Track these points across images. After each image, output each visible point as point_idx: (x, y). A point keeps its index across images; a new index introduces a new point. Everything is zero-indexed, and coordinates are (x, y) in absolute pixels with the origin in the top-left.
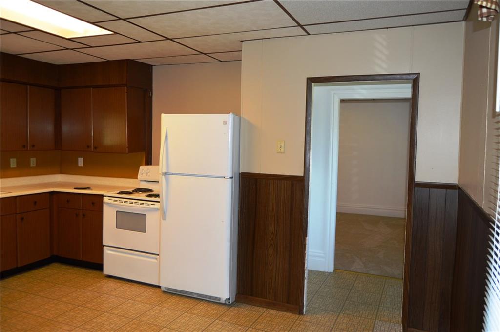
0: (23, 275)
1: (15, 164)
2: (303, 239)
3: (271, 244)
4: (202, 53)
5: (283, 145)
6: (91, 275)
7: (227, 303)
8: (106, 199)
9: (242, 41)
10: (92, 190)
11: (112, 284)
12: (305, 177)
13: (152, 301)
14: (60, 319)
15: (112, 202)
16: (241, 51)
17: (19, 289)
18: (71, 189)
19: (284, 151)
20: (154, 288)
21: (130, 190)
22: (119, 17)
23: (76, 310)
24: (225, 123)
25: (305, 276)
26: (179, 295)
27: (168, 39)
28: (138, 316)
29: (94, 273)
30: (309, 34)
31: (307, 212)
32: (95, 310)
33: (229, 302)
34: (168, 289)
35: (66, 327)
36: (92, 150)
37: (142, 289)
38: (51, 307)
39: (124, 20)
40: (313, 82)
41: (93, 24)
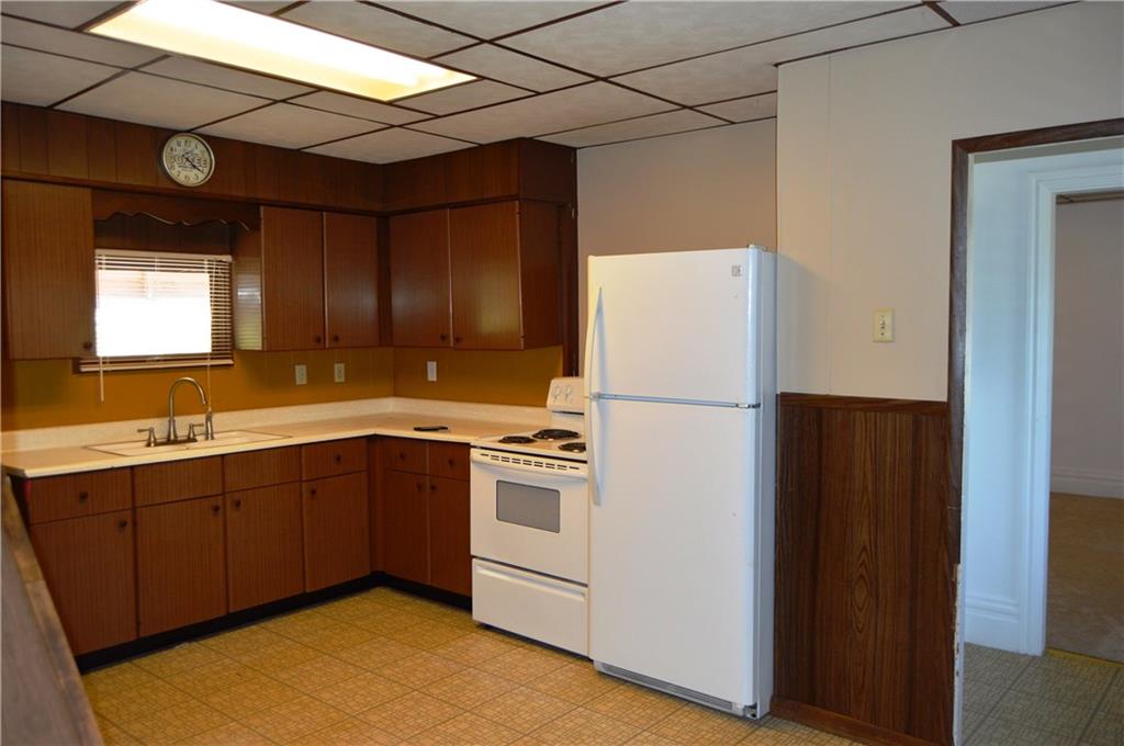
0: (315, 609)
1: (305, 378)
2: (947, 568)
3: (861, 576)
4: (684, 107)
5: (888, 321)
6: (448, 620)
7: (749, 716)
8: (475, 454)
9: (777, 65)
10: (450, 432)
11: (488, 644)
12: (952, 403)
13: (572, 694)
14: (373, 718)
15: (488, 459)
16: (776, 91)
17: (306, 640)
18: (407, 430)
19: (893, 336)
20: (579, 663)
21: (529, 434)
22: (481, 37)
23: (408, 700)
24: (735, 270)
25: (957, 667)
26: (634, 684)
27: (598, 79)
28: (536, 727)
29: (452, 616)
30: (956, 24)
31: (960, 498)
32: (446, 702)
33: (754, 716)
34: (610, 667)
35: (382, 738)
36: (452, 344)
37: (555, 661)
38: (359, 687)
39: (491, 42)
40: (970, 152)
41: (429, 60)
